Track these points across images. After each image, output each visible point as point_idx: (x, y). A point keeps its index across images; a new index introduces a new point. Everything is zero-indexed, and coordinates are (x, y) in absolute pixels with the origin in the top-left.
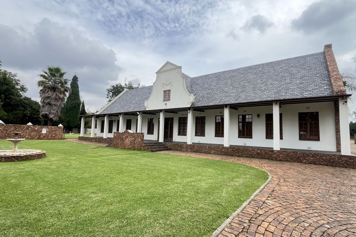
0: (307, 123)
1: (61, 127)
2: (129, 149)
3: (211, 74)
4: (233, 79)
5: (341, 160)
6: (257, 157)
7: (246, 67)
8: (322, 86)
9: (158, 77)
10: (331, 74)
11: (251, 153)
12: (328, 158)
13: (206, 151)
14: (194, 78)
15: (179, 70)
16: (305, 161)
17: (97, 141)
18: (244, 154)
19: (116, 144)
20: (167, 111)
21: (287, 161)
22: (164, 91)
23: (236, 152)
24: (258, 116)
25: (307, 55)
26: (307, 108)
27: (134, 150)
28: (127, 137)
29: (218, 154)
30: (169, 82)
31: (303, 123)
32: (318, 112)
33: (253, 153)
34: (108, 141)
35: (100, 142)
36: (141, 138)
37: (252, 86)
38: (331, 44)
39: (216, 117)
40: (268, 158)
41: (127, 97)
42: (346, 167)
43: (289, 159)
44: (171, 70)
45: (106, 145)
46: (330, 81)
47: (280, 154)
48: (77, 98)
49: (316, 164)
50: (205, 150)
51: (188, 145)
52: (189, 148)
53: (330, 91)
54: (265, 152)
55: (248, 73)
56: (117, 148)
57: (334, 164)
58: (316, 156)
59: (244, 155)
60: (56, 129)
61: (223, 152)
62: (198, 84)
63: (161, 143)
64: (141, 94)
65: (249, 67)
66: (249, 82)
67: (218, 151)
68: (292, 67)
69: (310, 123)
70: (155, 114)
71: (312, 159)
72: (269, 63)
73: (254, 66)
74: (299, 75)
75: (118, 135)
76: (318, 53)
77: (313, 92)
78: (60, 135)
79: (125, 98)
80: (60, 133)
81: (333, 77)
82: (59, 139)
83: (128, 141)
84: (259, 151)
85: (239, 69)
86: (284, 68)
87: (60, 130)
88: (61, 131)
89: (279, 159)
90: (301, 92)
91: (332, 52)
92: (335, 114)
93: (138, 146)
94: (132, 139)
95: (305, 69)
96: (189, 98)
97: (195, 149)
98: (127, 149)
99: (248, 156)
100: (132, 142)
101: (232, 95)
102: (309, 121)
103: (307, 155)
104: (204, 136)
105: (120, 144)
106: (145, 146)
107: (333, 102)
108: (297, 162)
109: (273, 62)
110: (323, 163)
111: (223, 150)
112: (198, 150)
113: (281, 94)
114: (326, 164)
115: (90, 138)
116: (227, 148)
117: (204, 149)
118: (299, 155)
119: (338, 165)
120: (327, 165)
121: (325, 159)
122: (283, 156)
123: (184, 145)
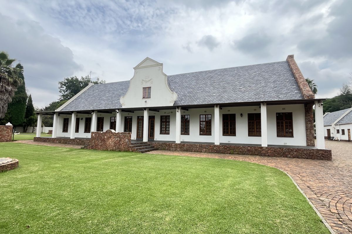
0: (283, 122)
1: (10, 126)
2: (113, 150)
3: (189, 74)
4: (212, 79)
5: (318, 154)
6: (247, 153)
7: (222, 69)
8: (293, 90)
9: (136, 73)
10: (299, 81)
11: (242, 150)
12: (308, 152)
13: (196, 150)
14: (171, 76)
15: (161, 67)
16: (289, 156)
17: (62, 142)
18: (236, 151)
19: (94, 145)
20: (151, 109)
21: (275, 156)
22: (143, 88)
23: (228, 149)
24: (241, 115)
25: (274, 63)
26: (283, 109)
27: (120, 151)
28: (110, 137)
29: (210, 152)
30: (149, 79)
31: (279, 122)
32: (292, 113)
33: (243, 150)
34: (77, 142)
35: (66, 143)
36: (128, 138)
37: (232, 87)
38: (293, 55)
39: (200, 115)
40: (258, 154)
41: (95, 92)
42: (322, 159)
43: (276, 154)
44: (152, 66)
45: (80, 147)
46: (299, 87)
47: (268, 150)
48: (21, 91)
49: (299, 158)
50: (196, 148)
51: (177, 145)
52: (179, 147)
53: (300, 94)
54: (255, 149)
55: (225, 75)
56: (96, 150)
57: (313, 157)
58: (299, 151)
59: (235, 153)
60: (3, 129)
61: (215, 150)
62: (175, 82)
63: (146, 143)
64: (111, 89)
65: (225, 69)
66: (228, 83)
67: (209, 150)
68: (264, 72)
69: (285, 122)
70: (133, 112)
71: (296, 153)
72: (243, 67)
73: (229, 68)
74: (271, 80)
75: (97, 135)
76: (282, 62)
77: (287, 95)
78: (8, 136)
79: (92, 94)
80: (8, 133)
81: (301, 83)
82: (7, 141)
83: (111, 142)
84: (249, 148)
85: (215, 71)
86: (257, 73)
87: (8, 130)
88: (10, 132)
89: (267, 155)
90: (277, 94)
91: (295, 62)
92: (305, 115)
93: (125, 147)
94: (116, 139)
95: (275, 74)
96: (172, 97)
97: (185, 148)
98: (110, 150)
99: (239, 153)
100: (116, 142)
101: (215, 95)
102: (284, 120)
103: (291, 150)
104: (189, 135)
105: (100, 145)
106: (133, 147)
107: (304, 104)
108: (283, 157)
109: (246, 66)
110: (304, 157)
111: (215, 148)
112: (189, 149)
113: (260, 96)
114: (307, 157)
115: (51, 138)
116: (219, 146)
117: (194, 148)
118: (285, 151)
119: (316, 158)
120: (308, 159)
121: (306, 153)
122: (271, 152)
123: (172, 144)
